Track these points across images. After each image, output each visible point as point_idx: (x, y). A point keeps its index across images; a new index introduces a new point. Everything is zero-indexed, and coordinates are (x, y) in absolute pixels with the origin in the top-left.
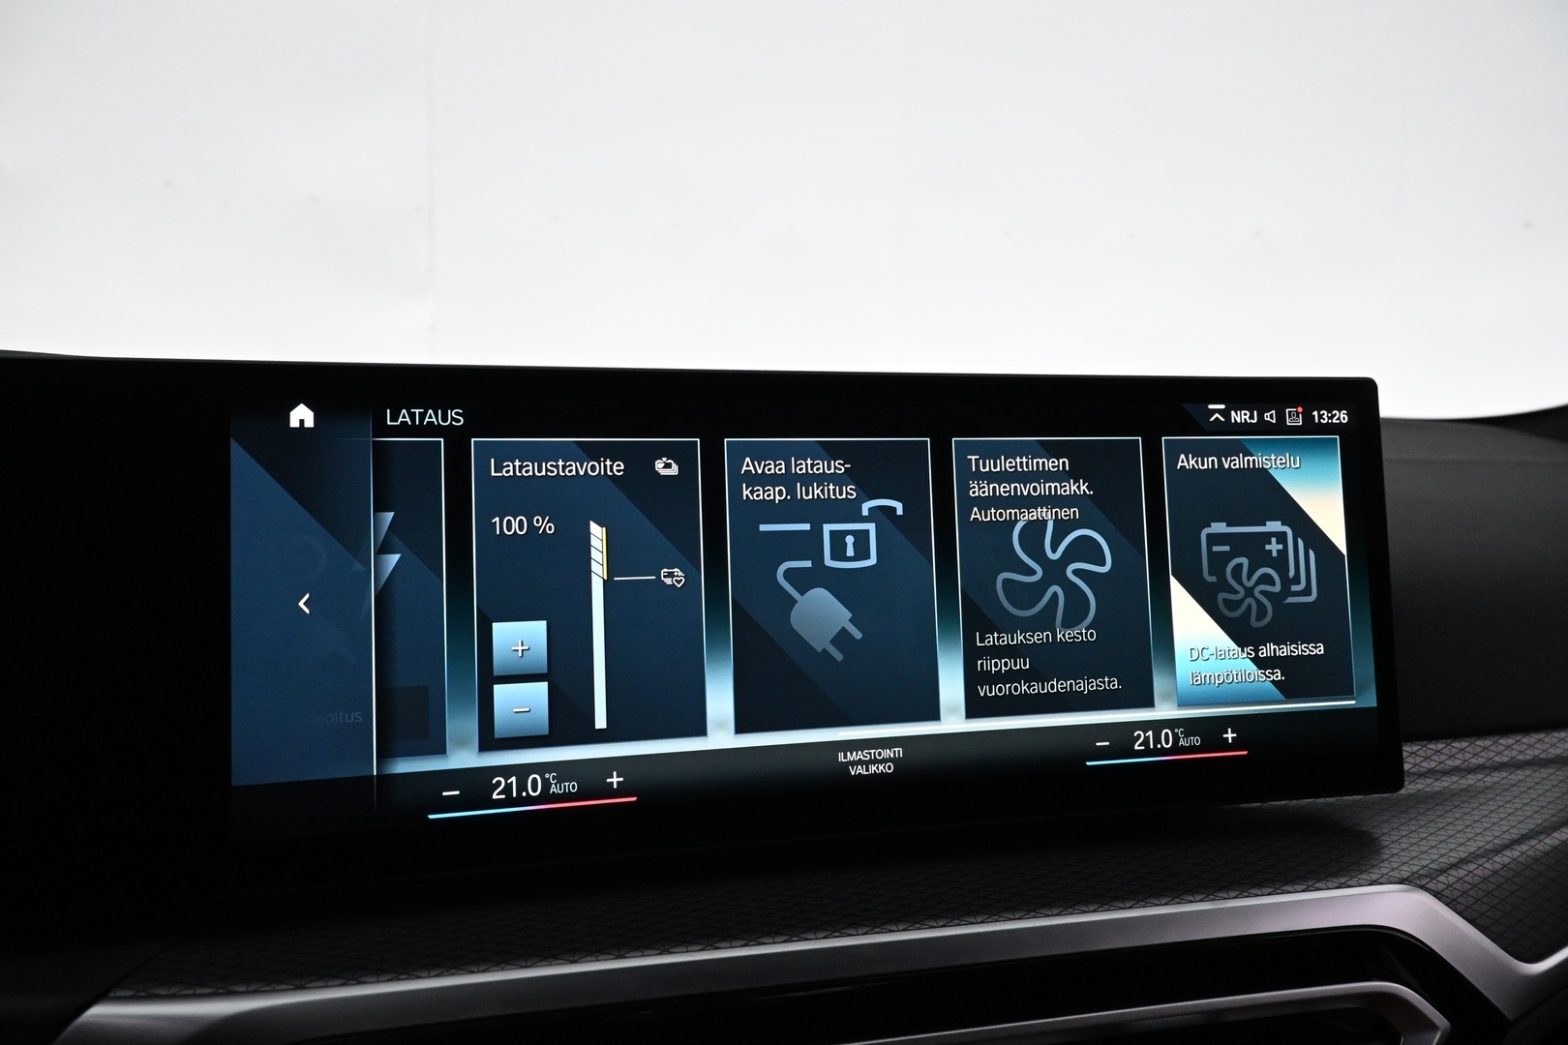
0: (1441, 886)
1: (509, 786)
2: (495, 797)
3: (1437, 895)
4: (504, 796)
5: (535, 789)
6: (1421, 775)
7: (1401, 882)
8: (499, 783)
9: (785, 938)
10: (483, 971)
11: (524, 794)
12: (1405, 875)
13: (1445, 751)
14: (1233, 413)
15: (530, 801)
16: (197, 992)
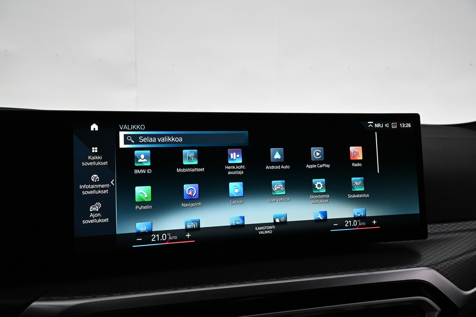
0: (439, 268)
1: (156, 237)
2: (152, 240)
3: (438, 270)
4: (155, 240)
5: (164, 238)
6: (434, 234)
7: (426, 266)
8: (154, 236)
9: (239, 283)
10: (149, 292)
11: (161, 240)
12: (428, 264)
13: (441, 227)
14: (375, 124)
15: (163, 242)
16: (64, 298)
